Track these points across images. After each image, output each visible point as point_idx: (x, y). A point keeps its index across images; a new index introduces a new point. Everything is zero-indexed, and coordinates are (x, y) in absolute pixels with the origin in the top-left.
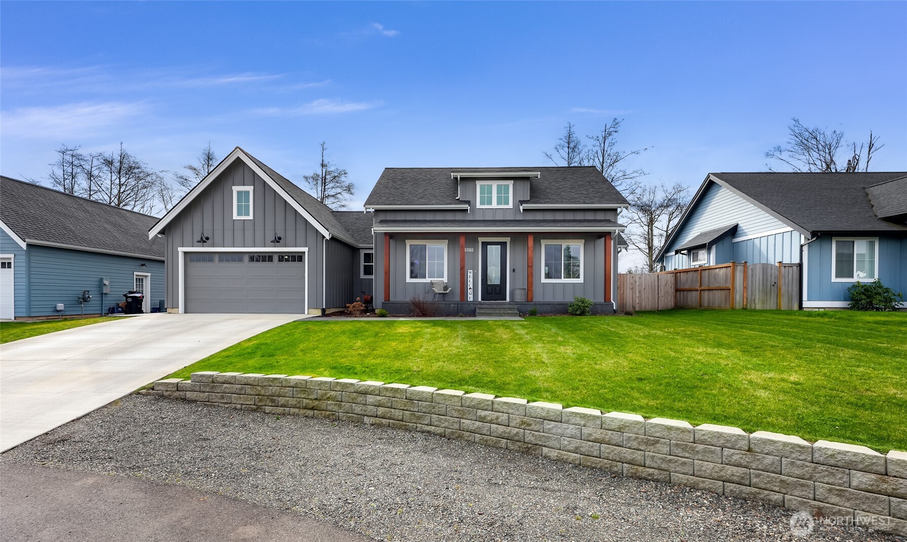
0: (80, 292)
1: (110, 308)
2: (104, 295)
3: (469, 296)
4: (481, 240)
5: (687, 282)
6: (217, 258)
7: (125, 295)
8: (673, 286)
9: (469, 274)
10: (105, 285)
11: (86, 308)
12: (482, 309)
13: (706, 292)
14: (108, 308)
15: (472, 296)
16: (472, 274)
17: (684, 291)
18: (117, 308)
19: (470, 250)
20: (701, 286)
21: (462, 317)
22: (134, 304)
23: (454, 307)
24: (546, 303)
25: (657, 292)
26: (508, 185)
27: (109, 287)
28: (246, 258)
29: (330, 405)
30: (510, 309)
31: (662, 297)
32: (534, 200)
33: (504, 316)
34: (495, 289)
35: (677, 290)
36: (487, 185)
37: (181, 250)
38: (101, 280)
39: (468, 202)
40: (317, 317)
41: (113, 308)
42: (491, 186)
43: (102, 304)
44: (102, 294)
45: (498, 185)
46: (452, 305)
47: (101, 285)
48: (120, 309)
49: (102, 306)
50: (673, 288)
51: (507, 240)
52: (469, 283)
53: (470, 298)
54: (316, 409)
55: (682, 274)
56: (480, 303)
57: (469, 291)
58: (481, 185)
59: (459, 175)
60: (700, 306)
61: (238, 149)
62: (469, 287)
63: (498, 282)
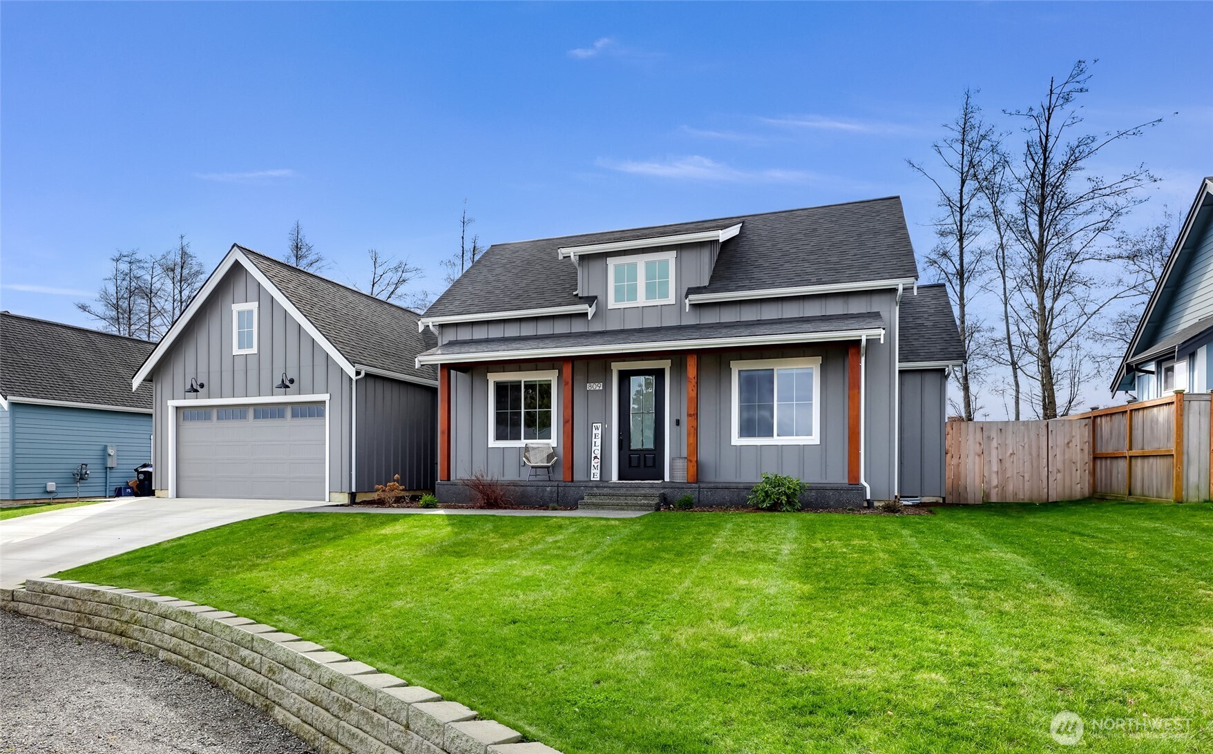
0: (75, 466)
1: (116, 488)
2: (108, 469)
3: (592, 472)
4: (616, 367)
5: (1111, 438)
6: (215, 413)
7: (136, 470)
8: (1086, 447)
9: (594, 431)
10: (110, 455)
11: (81, 488)
12: (595, 495)
13: (1139, 461)
14: (114, 488)
15: (599, 471)
16: (599, 432)
17: (1106, 458)
18: (125, 489)
19: (598, 387)
20: (1131, 449)
21: (556, 510)
22: (146, 482)
23: (551, 492)
24: (720, 485)
25: (1045, 460)
26: (667, 261)
27: (115, 458)
28: (251, 412)
29: (136, 630)
30: (645, 496)
31: (1059, 471)
32: (718, 284)
33: (627, 510)
34: (645, 457)
35: (1096, 458)
36: (628, 264)
37: (172, 404)
38: (105, 449)
39: (590, 300)
40: (337, 506)
41: (120, 489)
42: (635, 265)
43: (106, 483)
44: (106, 468)
45: (647, 263)
46: (548, 489)
47: (105, 455)
48: (129, 490)
49: (106, 486)
50: (1086, 451)
51: (666, 364)
52: (594, 448)
53: (595, 475)
54: (124, 636)
55: (1103, 419)
56: (615, 486)
57: (593, 462)
58: (616, 266)
59: (573, 252)
60: (1130, 494)
61: (235, 247)
62: (593, 455)
63: (650, 445)
